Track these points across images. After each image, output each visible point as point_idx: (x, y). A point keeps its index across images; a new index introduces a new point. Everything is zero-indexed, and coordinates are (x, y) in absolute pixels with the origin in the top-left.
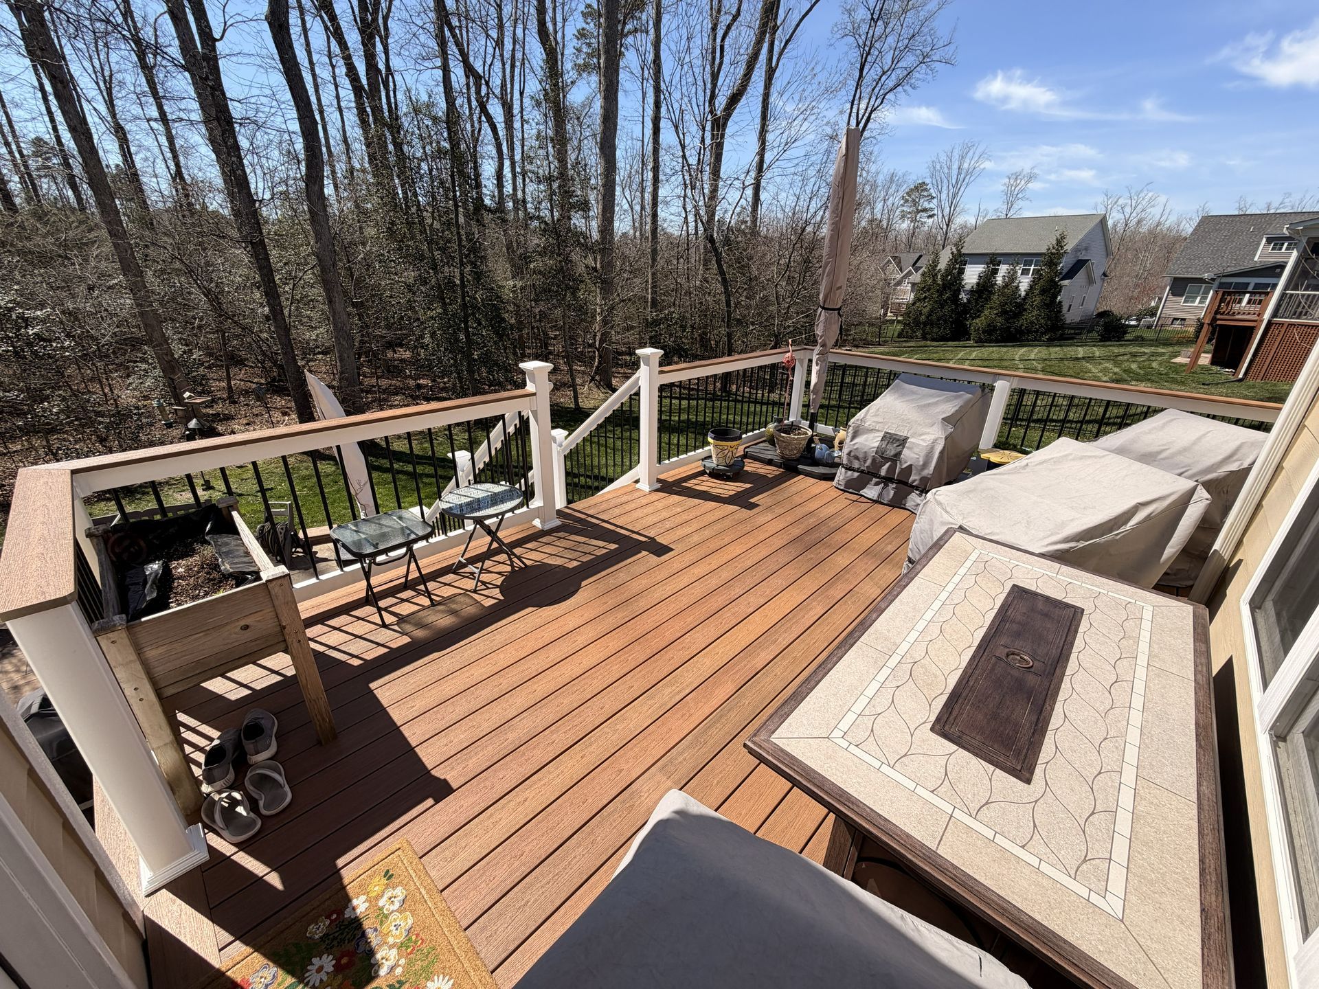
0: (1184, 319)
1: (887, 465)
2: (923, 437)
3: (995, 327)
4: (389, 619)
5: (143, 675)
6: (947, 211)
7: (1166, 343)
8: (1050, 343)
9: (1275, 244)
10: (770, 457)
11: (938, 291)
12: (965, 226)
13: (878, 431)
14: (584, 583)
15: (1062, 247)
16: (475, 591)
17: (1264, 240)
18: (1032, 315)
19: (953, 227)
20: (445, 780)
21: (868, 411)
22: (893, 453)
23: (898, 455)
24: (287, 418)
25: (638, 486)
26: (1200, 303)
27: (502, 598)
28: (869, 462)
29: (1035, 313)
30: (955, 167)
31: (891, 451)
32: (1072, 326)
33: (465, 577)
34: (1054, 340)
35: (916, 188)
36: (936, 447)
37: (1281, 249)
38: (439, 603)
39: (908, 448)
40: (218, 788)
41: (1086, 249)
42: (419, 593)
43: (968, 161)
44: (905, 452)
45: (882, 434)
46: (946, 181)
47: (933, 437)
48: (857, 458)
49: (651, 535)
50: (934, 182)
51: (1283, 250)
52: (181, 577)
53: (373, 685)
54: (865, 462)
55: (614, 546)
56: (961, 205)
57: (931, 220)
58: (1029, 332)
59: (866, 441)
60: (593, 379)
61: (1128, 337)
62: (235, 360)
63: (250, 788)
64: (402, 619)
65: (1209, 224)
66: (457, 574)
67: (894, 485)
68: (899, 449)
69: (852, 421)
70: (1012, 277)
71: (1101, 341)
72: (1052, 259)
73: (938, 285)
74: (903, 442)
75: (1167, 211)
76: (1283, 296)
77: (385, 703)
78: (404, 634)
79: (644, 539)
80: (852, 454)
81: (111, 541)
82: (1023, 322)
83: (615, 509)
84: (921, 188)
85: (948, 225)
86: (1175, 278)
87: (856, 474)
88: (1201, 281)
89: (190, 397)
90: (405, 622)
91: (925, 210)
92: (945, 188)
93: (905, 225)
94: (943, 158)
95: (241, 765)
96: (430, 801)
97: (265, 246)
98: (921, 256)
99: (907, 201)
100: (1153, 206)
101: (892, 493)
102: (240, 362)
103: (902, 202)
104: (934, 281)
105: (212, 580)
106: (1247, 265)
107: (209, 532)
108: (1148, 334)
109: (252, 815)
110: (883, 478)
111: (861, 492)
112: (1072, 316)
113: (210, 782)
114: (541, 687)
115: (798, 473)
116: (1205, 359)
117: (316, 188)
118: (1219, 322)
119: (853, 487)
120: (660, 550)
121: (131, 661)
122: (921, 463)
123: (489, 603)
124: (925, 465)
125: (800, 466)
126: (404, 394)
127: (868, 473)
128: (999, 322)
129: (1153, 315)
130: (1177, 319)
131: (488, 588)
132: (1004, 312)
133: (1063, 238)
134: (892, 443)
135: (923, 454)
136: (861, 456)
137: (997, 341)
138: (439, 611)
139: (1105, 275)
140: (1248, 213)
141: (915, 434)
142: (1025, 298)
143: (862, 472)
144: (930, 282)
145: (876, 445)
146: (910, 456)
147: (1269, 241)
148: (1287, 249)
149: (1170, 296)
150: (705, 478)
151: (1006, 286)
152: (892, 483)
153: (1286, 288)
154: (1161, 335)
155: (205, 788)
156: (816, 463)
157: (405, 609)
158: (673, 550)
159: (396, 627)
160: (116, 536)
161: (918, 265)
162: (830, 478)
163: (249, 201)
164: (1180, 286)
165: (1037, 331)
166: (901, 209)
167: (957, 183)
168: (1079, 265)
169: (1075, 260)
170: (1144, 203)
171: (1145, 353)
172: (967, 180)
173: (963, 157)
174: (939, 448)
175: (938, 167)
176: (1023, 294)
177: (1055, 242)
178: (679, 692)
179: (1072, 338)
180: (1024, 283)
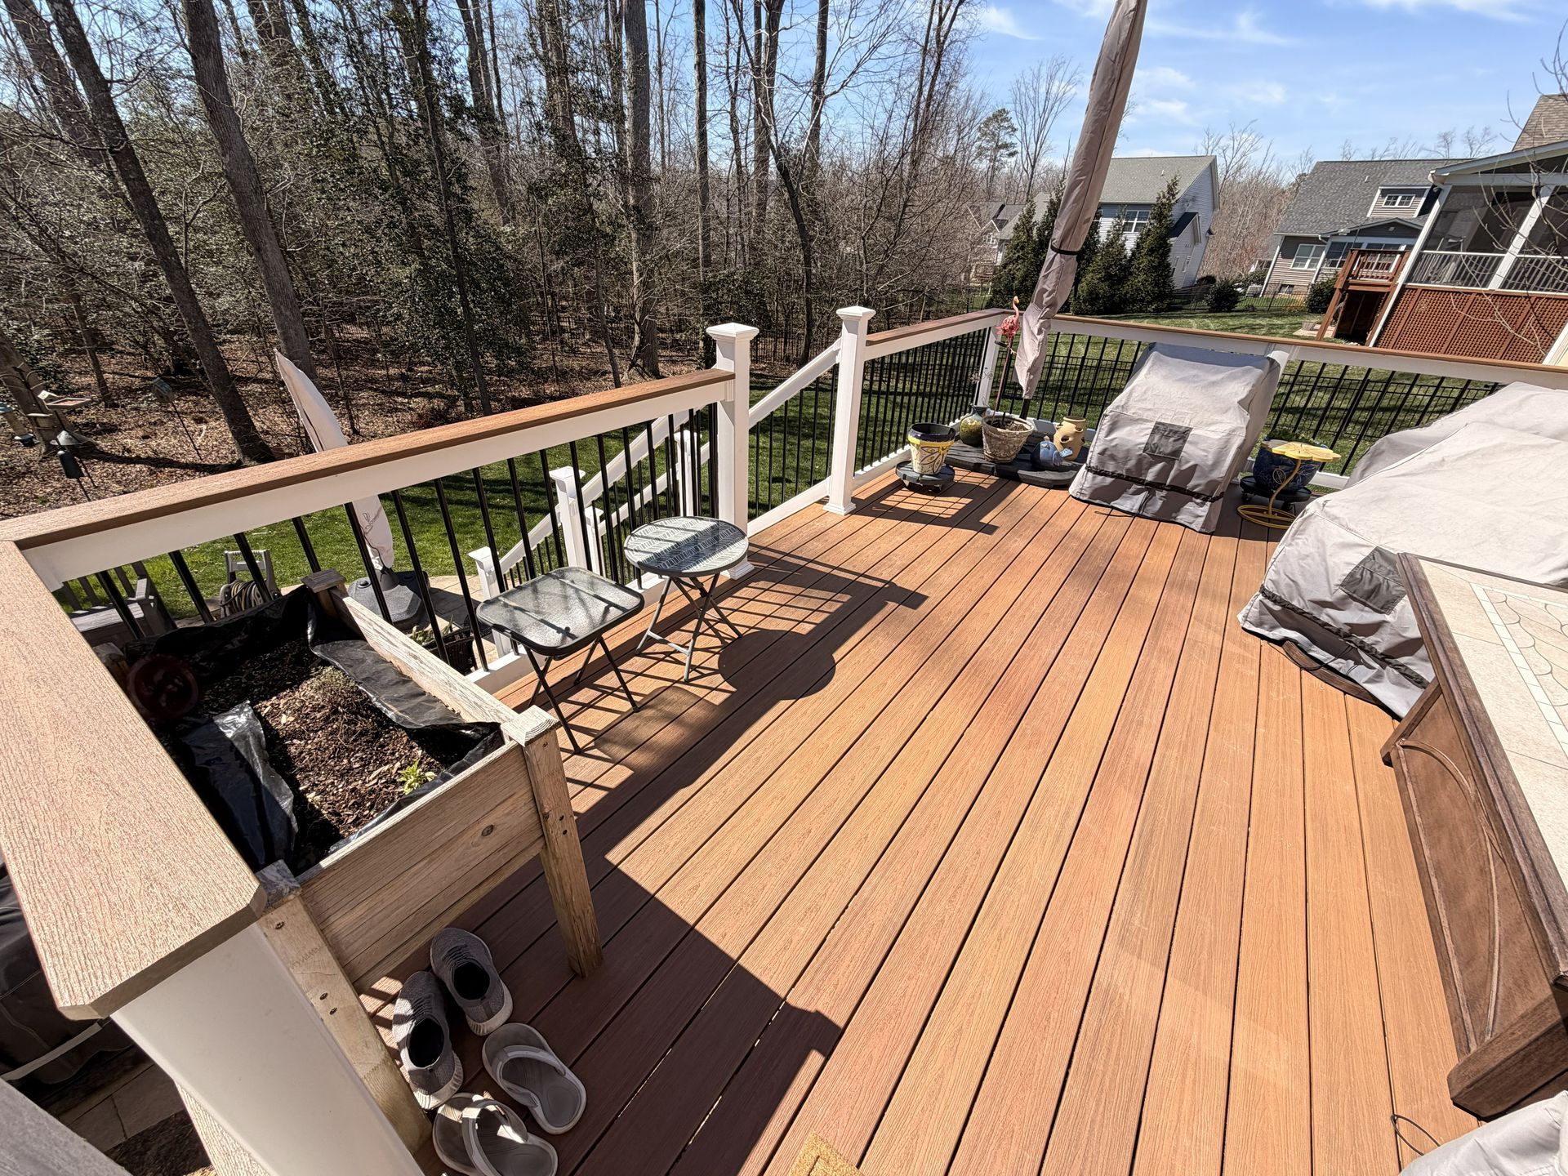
0: (1292, 286)
1: (1159, 466)
2: (1213, 428)
3: (1097, 295)
4: (583, 740)
5: (334, 968)
6: (1032, 150)
7: (1280, 314)
8: (1158, 313)
9: (1390, 198)
10: (976, 461)
11: (1033, 250)
12: (1051, 170)
13: (1147, 421)
14: (837, 656)
15: (1173, 195)
16: (687, 682)
17: (1379, 192)
18: (1139, 280)
19: (1038, 169)
20: (818, 1013)
21: (1131, 394)
22: (1169, 450)
23: (1176, 453)
24: (204, 427)
25: (826, 508)
26: (1310, 266)
27: (734, 690)
28: (1132, 463)
29: (1142, 277)
30: (1043, 90)
31: (1168, 446)
32: (1178, 295)
33: (659, 660)
34: (1162, 310)
35: (995, 116)
36: (1232, 441)
37: (1394, 203)
38: (644, 707)
39: (1191, 443)
40: (446, 1097)
41: (1194, 200)
42: (607, 692)
43: (1057, 83)
44: (1187, 448)
45: (1152, 425)
46: (1031, 108)
47: (1228, 427)
48: (1113, 457)
49: (886, 576)
50: (1018, 108)
51: (1396, 205)
52: (293, 735)
53: (613, 856)
54: (1125, 463)
55: (846, 598)
56: (1048, 142)
57: (1012, 160)
58: (1134, 301)
59: (1130, 434)
60: (633, 365)
61: (1239, 306)
62: (99, 344)
63: (503, 1084)
64: (601, 738)
65: (1326, 170)
66: (645, 656)
67: (1164, 493)
68: (1178, 444)
69: (1109, 408)
70: (1118, 232)
71: (1210, 312)
72: (1160, 211)
73: (1035, 242)
74: (1183, 435)
75: (1269, 158)
76: (1420, 257)
77: (649, 886)
78: (617, 762)
79: (880, 585)
80: (1108, 453)
81: (131, 676)
82: (1127, 288)
83: (814, 543)
84: (1000, 116)
85: (1033, 167)
86: (1286, 237)
87: (1109, 480)
88: (1314, 240)
89: (50, 399)
90: (606, 741)
91: (1006, 146)
92: (1030, 118)
93: (983, 165)
94: (1029, 79)
95: (467, 1042)
96: (815, 1059)
97: (135, 161)
98: (1002, 207)
99: (985, 134)
100: (1256, 150)
101: (1160, 503)
102: (107, 346)
103: (979, 134)
104: (1029, 237)
105: (362, 734)
106: (1360, 222)
107: (314, 642)
108: (1258, 304)
109: (534, 1139)
110: (1150, 484)
111: (1112, 504)
112: (1179, 280)
113: (431, 1090)
114: (873, 825)
115: (1019, 480)
116: (1330, 332)
117: (211, 63)
118: (1351, 288)
119: (1101, 497)
120: (913, 599)
121: (312, 952)
122: (1210, 462)
123: (718, 698)
124: (1216, 464)
125: (1020, 472)
126: (371, 389)
127: (1127, 478)
128: (1104, 288)
129: (1260, 281)
130: (1285, 286)
131: (703, 676)
132: (1108, 277)
133: (1175, 184)
134: (1167, 437)
135: (1214, 449)
136: (1120, 455)
137: (1099, 313)
138: (649, 719)
139: (1210, 232)
140: (1352, 159)
141: (1200, 424)
142: (1131, 259)
143: (1119, 476)
144: (1024, 238)
145: (1145, 439)
146: (1193, 453)
147: (1384, 193)
148: (1401, 204)
149: (1280, 257)
150: (904, 492)
151: (1111, 244)
152: (1162, 489)
153: (1425, 246)
154: (1274, 305)
155: (425, 1101)
156: (1038, 465)
157: (596, 720)
158: (926, 598)
159: (596, 752)
160: (137, 666)
161: (1000, 218)
162: (1064, 486)
163: (98, 82)
164: (1291, 246)
165: (1142, 301)
166: (978, 143)
167: (1044, 111)
168: (1187, 218)
169: (1182, 212)
170: (1246, 145)
171: (1263, 326)
172: (1055, 108)
173: (1051, 78)
174: (1237, 442)
175: (1023, 89)
176: (1129, 254)
177: (1166, 189)
178: (1067, 814)
179: (1181, 309)
180: (1130, 240)
